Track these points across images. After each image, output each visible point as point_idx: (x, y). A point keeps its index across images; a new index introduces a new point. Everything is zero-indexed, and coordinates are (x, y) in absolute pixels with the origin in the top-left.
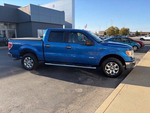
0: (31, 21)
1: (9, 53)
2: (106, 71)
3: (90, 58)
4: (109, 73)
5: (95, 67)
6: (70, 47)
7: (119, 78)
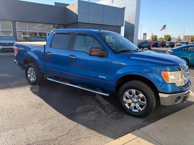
0: (78, 21)
1: (15, 60)
2: (125, 102)
3: (100, 77)
4: (129, 108)
5: (107, 93)
6: (75, 57)
7: (146, 121)
